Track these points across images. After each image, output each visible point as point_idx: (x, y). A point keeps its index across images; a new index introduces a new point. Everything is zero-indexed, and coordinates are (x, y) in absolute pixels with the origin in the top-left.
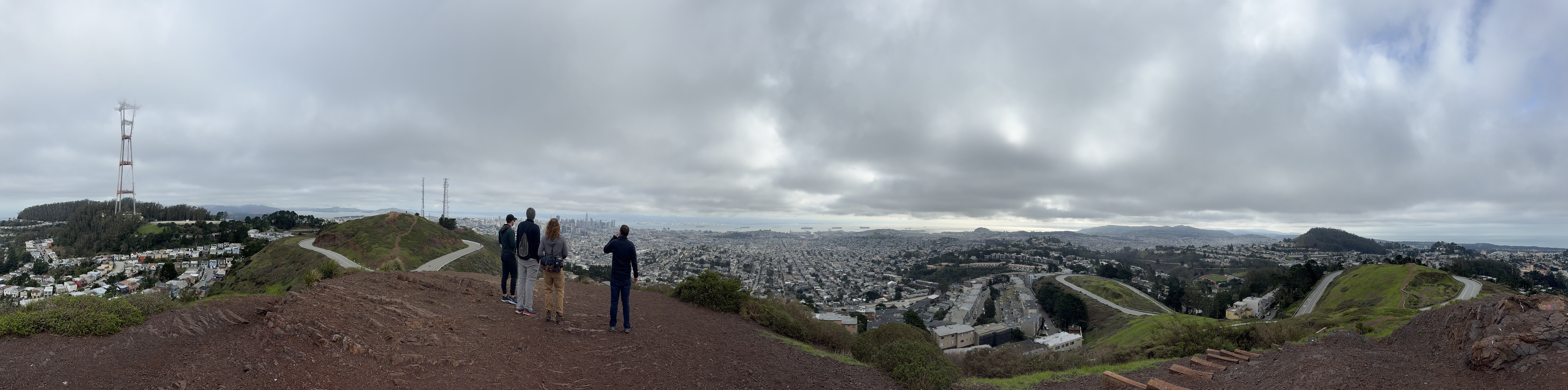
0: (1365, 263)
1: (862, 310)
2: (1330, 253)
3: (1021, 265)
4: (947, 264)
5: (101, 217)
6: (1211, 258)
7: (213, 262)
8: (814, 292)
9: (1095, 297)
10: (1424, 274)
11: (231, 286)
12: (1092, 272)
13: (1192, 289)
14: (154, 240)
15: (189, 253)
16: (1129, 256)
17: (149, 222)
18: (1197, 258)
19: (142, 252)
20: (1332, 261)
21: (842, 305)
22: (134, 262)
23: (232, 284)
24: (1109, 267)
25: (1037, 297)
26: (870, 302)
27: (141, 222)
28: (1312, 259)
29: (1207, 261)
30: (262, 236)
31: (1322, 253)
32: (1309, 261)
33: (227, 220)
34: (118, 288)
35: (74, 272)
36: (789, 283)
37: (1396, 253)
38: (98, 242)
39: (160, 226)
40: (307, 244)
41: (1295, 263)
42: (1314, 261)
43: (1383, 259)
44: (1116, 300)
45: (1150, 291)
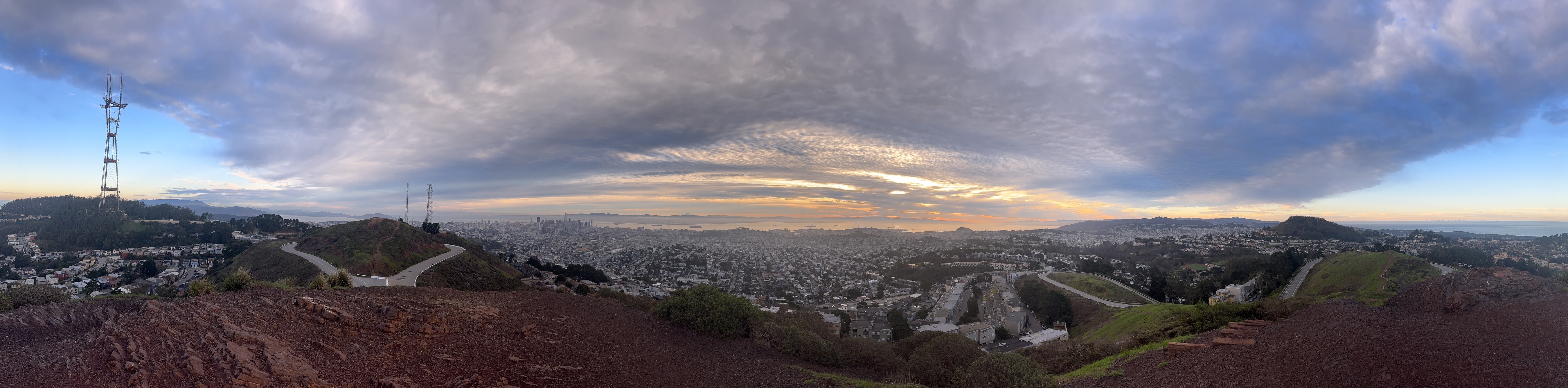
0: (1344, 250)
1: (844, 307)
2: (1310, 241)
3: (1003, 264)
4: (929, 262)
5: (85, 212)
6: (1189, 247)
7: (194, 261)
8: (794, 289)
9: (1078, 292)
10: (1403, 261)
12: (1074, 268)
13: (1174, 278)
14: (136, 237)
15: (172, 252)
16: (1109, 250)
17: (133, 219)
18: (1176, 249)
19: (124, 248)
20: (1311, 248)
21: (822, 303)
22: (116, 257)
23: (213, 284)
24: (1090, 262)
25: (1019, 295)
26: (852, 300)
27: (125, 220)
28: (1292, 246)
29: (1186, 251)
30: (246, 237)
31: (1302, 241)
32: (1289, 248)
33: (212, 221)
34: (98, 283)
35: (56, 265)
36: (768, 280)
37: (1374, 241)
38: (80, 237)
39: (143, 223)
40: (290, 249)
41: (1276, 250)
42: (1294, 248)
43: (1362, 246)
44: (1099, 294)
45: (1132, 283)
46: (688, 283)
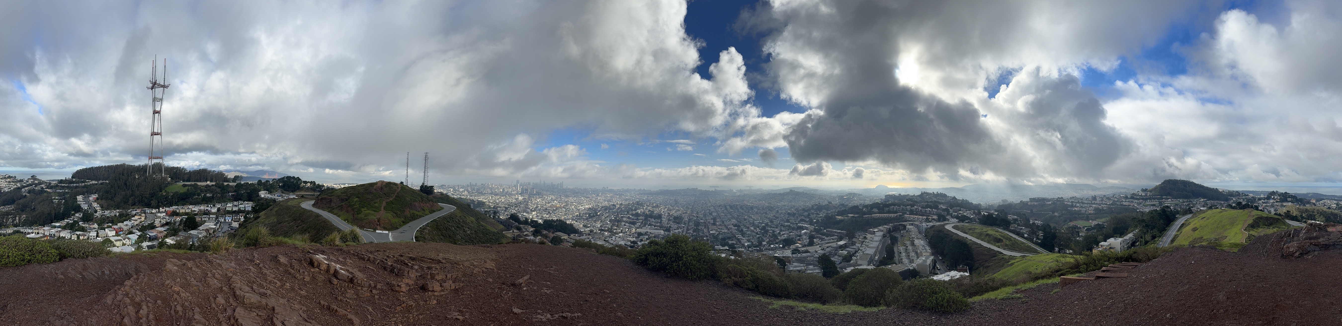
0: (1210, 208)
1: (779, 254)
2: (1181, 200)
3: (916, 216)
4: (853, 215)
5: (135, 177)
6: (1077, 207)
7: (229, 217)
8: (736, 240)
9: (979, 242)
10: (1261, 218)
12: (975, 221)
13: (1063, 233)
14: (180, 197)
15: (209, 209)
16: (1006, 207)
17: (176, 182)
18: (1065, 207)
19: (169, 207)
20: (1182, 207)
21: (761, 250)
22: (162, 215)
24: (990, 216)
25: (929, 242)
26: (787, 248)
27: (168, 183)
28: (1166, 205)
29: (1074, 209)
30: (269, 196)
31: (1174, 200)
32: (1164, 206)
33: (242, 183)
34: (147, 236)
35: (113, 221)
36: (714, 232)
37: (1237, 200)
38: (133, 197)
39: (184, 186)
40: (307, 205)
41: (1152, 208)
42: (1167, 207)
43: (1226, 205)
44: (997, 244)
45: (1026, 235)
46: (646, 234)
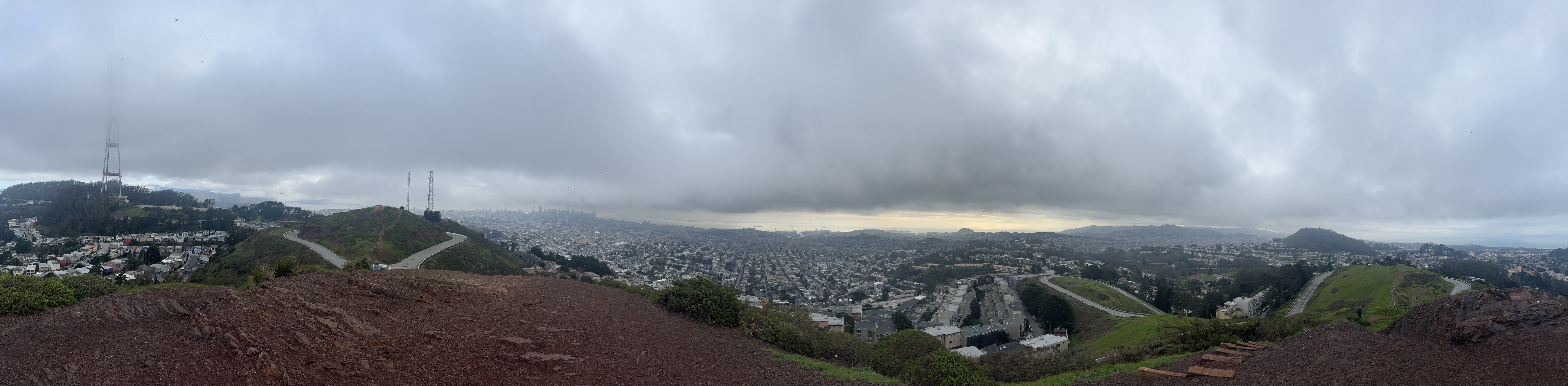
0: (1354, 263)
1: (848, 310)
2: (1320, 254)
3: (1005, 266)
4: (932, 264)
5: (86, 198)
6: (1199, 257)
7: (197, 248)
8: (798, 292)
9: (1080, 298)
10: (1413, 275)
11: (213, 273)
12: (1077, 273)
13: (1180, 289)
14: (139, 223)
15: (175, 238)
16: (1115, 256)
17: (136, 205)
18: (1184, 257)
19: (127, 234)
20: (1322, 261)
21: (828, 305)
22: (119, 244)
23: (215, 271)
24: (1094, 268)
25: (1021, 298)
26: (857, 302)
27: (127, 206)
28: (1302, 259)
29: (1194, 260)
30: (248, 225)
31: (1312, 253)
32: (1299, 260)
33: (215, 208)
34: (101, 269)
35: (58, 251)
36: (772, 283)
37: (1385, 254)
38: (82, 222)
39: (146, 209)
40: (292, 236)
41: (1285, 263)
42: (1303, 262)
43: (1373, 260)
44: (1102, 302)
45: (1137, 292)
